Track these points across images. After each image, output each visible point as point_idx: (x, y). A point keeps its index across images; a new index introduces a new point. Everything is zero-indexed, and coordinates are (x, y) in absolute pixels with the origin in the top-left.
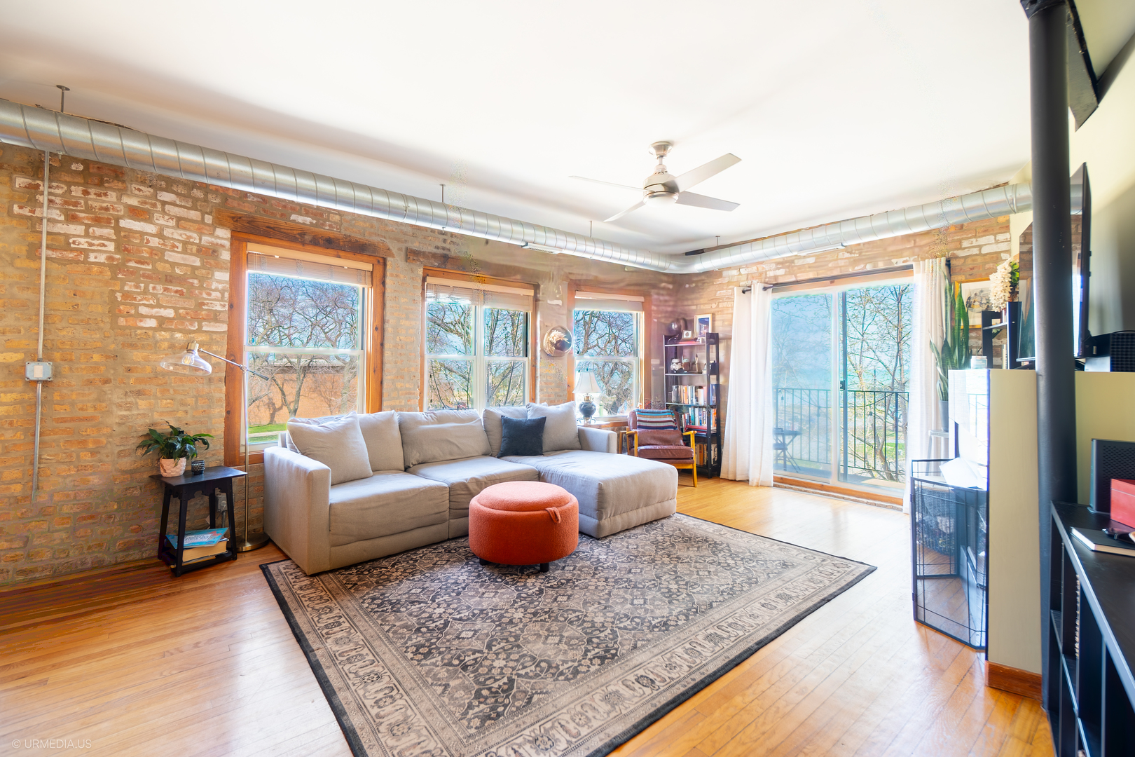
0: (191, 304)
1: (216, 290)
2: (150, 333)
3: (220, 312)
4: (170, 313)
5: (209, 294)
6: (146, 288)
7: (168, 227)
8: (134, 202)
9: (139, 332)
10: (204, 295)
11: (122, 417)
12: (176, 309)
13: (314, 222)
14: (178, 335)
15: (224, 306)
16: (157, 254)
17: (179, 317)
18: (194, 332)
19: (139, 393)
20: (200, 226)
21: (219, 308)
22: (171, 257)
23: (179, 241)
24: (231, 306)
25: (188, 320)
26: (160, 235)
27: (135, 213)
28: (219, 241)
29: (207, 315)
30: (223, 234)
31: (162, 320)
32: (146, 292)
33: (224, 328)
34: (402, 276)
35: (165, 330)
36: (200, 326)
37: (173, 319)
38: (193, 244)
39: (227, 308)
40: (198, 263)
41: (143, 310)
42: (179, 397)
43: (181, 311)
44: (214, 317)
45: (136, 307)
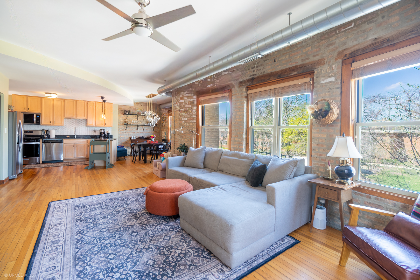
0: (189, 116)
1: (194, 112)
2: (183, 124)
3: (194, 117)
4: (186, 119)
5: (193, 113)
6: (183, 114)
7: (186, 99)
8: (181, 96)
9: (182, 124)
10: (192, 114)
11: (180, 142)
12: (187, 118)
13: (213, 85)
14: (188, 124)
15: (195, 116)
16: (184, 106)
17: (188, 120)
18: (190, 123)
19: (182, 137)
20: (191, 97)
21: (194, 116)
22: (187, 106)
23: (187, 102)
24: (197, 116)
25: (189, 120)
26: (185, 102)
27: (182, 98)
28: (194, 99)
29: (192, 119)
30: (195, 97)
31: (185, 121)
32: (183, 115)
33: (195, 121)
34: (237, 94)
35: (186, 123)
36: (191, 121)
37: (187, 120)
38: (190, 102)
39: (196, 116)
40: (190, 106)
41: (183, 119)
42: (188, 139)
43: (188, 118)
44: (193, 119)
45: (181, 118)
